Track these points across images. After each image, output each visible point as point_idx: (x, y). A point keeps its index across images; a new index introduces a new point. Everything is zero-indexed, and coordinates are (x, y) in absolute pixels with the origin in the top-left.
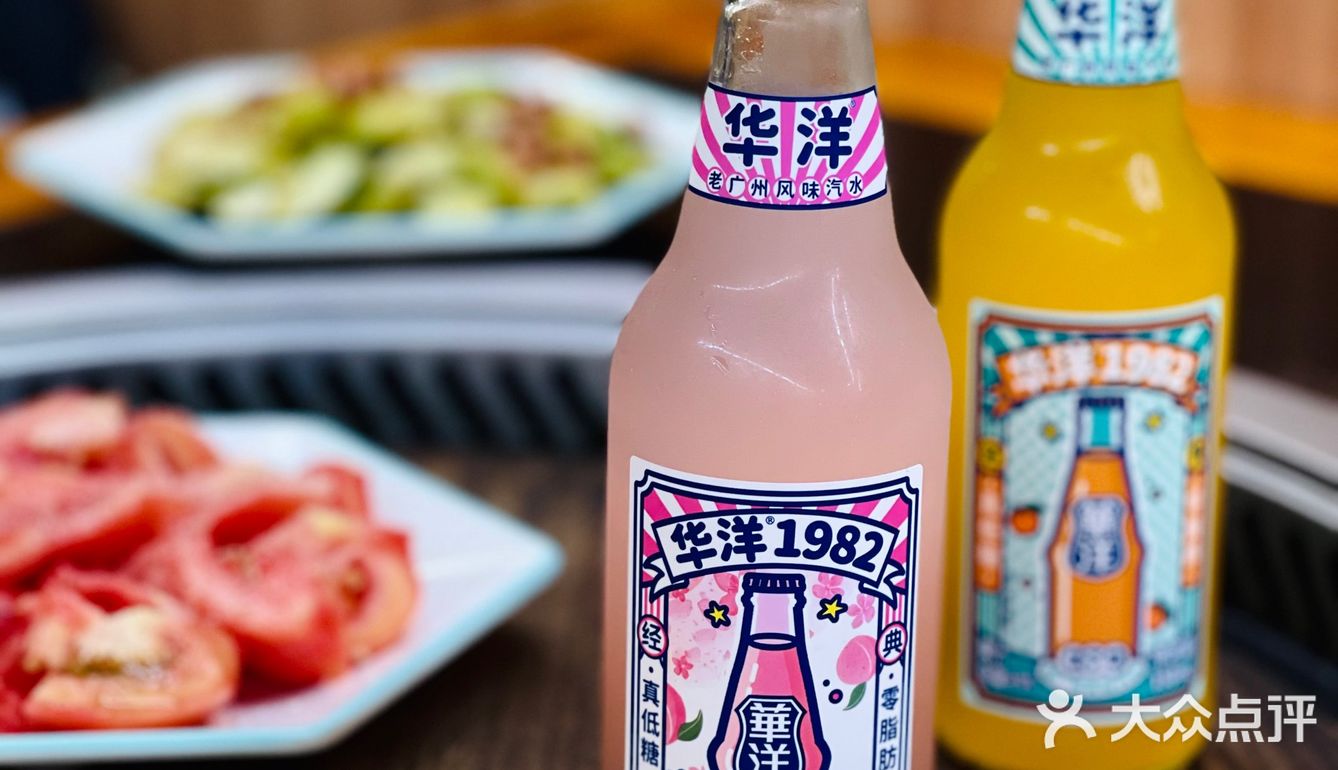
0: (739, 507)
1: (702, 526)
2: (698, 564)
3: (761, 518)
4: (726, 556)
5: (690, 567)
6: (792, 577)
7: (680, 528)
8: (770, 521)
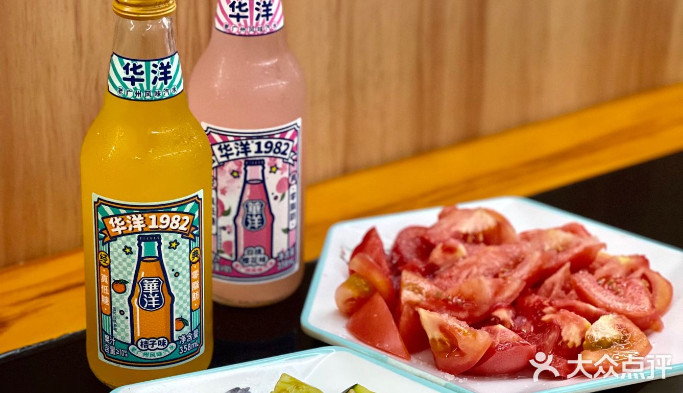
0: (242, 138)
1: (229, 145)
2: (228, 158)
3: (249, 142)
4: (238, 154)
5: (225, 159)
6: (261, 160)
7: (221, 146)
8: (252, 142)
